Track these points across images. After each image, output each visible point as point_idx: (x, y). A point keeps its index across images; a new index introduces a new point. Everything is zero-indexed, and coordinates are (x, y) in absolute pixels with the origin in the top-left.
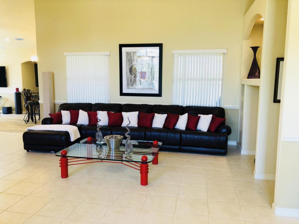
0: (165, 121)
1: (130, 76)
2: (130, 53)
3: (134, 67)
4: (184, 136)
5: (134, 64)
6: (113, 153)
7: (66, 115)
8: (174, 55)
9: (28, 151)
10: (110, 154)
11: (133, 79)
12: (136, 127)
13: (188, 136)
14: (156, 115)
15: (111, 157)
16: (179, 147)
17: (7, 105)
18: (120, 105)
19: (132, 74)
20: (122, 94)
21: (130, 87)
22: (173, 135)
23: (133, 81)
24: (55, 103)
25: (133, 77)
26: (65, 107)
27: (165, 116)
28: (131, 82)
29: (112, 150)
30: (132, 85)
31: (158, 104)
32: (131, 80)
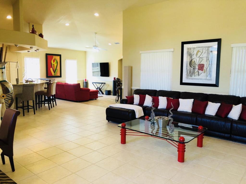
0: (218, 110)
1: (190, 68)
2: (190, 49)
3: (193, 61)
4: (235, 125)
5: (193, 58)
6: (161, 131)
7: (137, 98)
8: (233, 48)
9: (109, 121)
10: (158, 132)
11: (192, 71)
12: (189, 112)
13: (239, 126)
14: (210, 103)
15: (159, 134)
16: (229, 135)
17: (108, 89)
18: (179, 93)
19: (192, 66)
20: (182, 83)
21: (189, 77)
22: (223, 123)
23: (192, 72)
24: (132, 89)
25: (193, 69)
26: (138, 92)
27: (219, 105)
28: (190, 74)
29: (160, 128)
30: (191, 76)
31: (214, 93)
32: (190, 72)
